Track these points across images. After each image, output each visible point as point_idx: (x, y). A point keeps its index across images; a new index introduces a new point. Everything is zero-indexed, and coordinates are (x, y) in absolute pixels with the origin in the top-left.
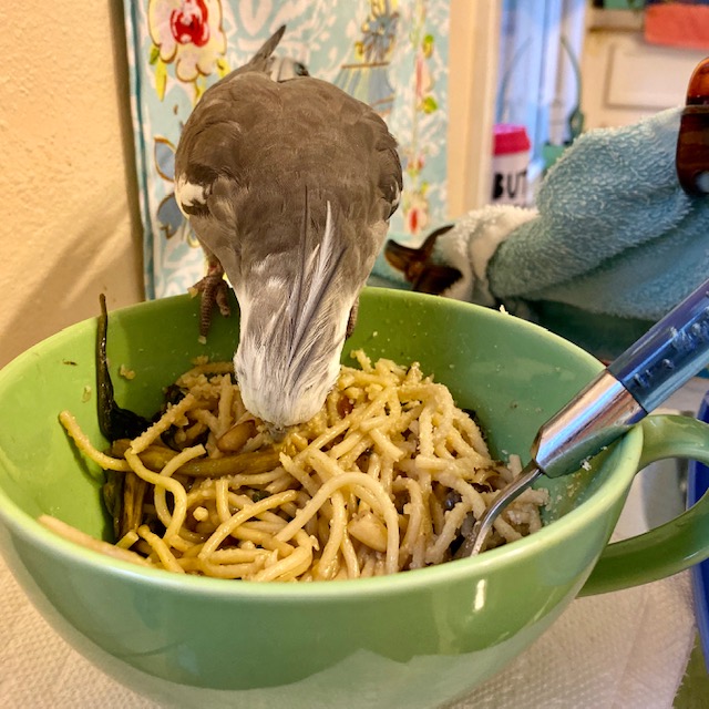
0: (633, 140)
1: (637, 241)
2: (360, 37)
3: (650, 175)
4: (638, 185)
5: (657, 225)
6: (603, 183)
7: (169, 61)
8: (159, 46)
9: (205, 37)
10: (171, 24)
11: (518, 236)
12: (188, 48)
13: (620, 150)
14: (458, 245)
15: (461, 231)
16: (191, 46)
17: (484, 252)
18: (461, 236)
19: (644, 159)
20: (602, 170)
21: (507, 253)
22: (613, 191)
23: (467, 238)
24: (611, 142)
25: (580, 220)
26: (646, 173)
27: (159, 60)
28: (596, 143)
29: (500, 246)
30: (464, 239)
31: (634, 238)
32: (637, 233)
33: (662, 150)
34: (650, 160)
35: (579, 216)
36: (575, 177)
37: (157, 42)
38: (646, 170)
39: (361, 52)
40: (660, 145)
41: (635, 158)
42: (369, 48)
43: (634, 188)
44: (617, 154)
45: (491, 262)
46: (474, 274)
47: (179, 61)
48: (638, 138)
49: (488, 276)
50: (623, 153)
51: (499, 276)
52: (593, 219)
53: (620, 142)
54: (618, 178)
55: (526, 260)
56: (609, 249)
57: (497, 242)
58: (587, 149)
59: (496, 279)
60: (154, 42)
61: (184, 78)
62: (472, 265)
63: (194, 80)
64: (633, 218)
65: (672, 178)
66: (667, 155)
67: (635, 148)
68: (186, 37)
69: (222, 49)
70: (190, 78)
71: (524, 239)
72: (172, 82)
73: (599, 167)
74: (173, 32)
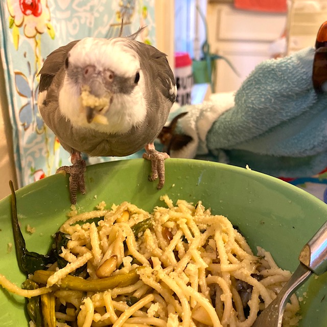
0: (289, 66)
1: (288, 118)
2: (119, 9)
3: (298, 84)
4: (292, 90)
5: (299, 109)
6: (273, 89)
7: (19, 26)
8: (13, 17)
9: (39, 11)
10: (20, 4)
11: (225, 118)
12: (30, 18)
13: (282, 71)
14: (191, 124)
15: (192, 116)
16: (32, 17)
17: (205, 127)
18: (192, 119)
19: (294, 76)
20: (272, 82)
21: (219, 127)
22: (278, 93)
23: (195, 119)
24: (276, 67)
25: (261, 109)
26: (296, 83)
27: (14, 26)
28: (268, 67)
29: (214, 123)
30: (194, 120)
31: (287, 116)
32: (289, 114)
33: (304, 70)
34: (298, 76)
35: (261, 107)
36: (257, 86)
37: (13, 15)
38: (295, 82)
39: (119, 17)
40: (303, 68)
41: (290, 75)
42: (123, 15)
43: (289, 91)
44: (281, 73)
45: (210, 132)
46: (199, 138)
47: (25, 25)
48: (292, 64)
49: (207, 139)
50: (283, 72)
51: (213, 139)
52: (267, 108)
53: (282, 66)
54: (280, 86)
55: (230, 130)
56: (273, 122)
57: (213, 121)
58: (263, 71)
59: (212, 140)
60: (11, 15)
61: (29, 36)
62: (198, 134)
63: (34, 37)
64: (287, 106)
65: (309, 85)
66: (307, 73)
67: (290, 70)
68: (29, 12)
69: (48, 18)
70: (32, 35)
71: (229, 120)
72: (22, 38)
73: (271, 80)
74: (21, 8)
